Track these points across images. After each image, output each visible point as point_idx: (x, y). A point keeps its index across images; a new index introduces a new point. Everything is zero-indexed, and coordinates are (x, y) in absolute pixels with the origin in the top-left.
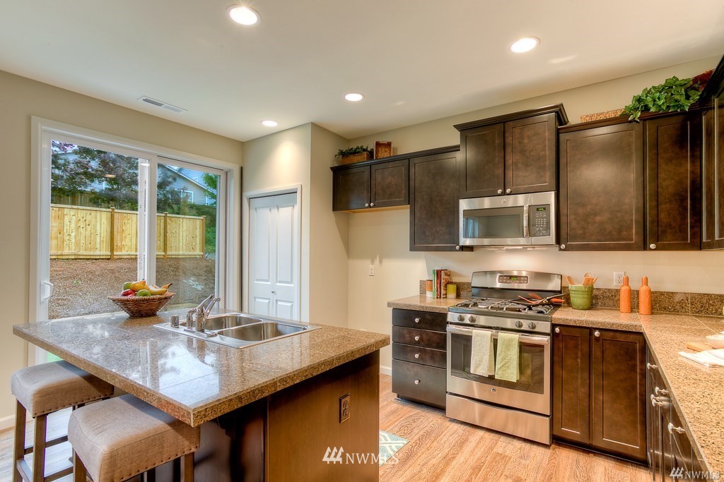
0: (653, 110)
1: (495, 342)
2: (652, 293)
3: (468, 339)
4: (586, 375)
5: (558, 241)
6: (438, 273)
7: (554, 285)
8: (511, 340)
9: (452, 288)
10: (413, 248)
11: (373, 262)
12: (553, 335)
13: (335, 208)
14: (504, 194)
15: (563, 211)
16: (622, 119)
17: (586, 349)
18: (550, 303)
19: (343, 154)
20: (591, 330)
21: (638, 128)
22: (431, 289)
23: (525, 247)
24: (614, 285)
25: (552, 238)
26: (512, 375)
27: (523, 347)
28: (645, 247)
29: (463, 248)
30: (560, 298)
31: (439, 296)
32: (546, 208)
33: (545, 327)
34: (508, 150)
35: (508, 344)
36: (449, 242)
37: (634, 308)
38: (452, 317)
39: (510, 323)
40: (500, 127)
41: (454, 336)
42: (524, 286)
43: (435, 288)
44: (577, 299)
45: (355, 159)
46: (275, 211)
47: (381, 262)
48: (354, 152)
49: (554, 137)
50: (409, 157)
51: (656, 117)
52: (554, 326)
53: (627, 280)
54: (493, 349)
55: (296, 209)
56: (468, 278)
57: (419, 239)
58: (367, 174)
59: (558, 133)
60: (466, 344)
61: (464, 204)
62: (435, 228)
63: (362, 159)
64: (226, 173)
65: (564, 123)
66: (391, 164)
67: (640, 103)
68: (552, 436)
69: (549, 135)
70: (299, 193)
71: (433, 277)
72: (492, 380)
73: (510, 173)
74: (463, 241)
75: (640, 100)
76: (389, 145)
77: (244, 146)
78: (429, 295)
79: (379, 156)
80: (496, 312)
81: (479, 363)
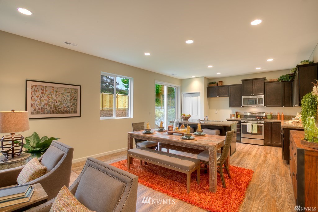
0: (283, 80)
1: (252, 126)
2: (284, 116)
3: (246, 126)
4: (271, 131)
5: (265, 105)
6: (236, 112)
7: (264, 115)
8: (256, 125)
9: (239, 116)
10: (230, 107)
11: (216, 110)
12: (264, 123)
13: (207, 97)
14: (253, 95)
15: (266, 99)
16: (278, 81)
17: (271, 126)
18: (263, 118)
19: (210, 83)
20: (272, 122)
21: (281, 83)
22: (234, 116)
23: (257, 106)
24: (277, 114)
25: (263, 105)
26: (256, 132)
27: (258, 126)
28: (282, 107)
29: (243, 107)
30: (266, 117)
31: (236, 118)
32: (262, 99)
33: (263, 122)
34: (254, 86)
35: (255, 126)
36: (240, 105)
37: (280, 119)
38: (242, 121)
39: (256, 122)
40: (252, 81)
41: (243, 125)
42: (256, 115)
44: (268, 117)
45: (214, 85)
47: (219, 110)
48: (213, 83)
49: (264, 84)
50: (229, 86)
52: (264, 122)
53: (279, 113)
54: (252, 127)
55: (199, 97)
56: (243, 114)
57: (232, 105)
58: (217, 89)
59: (265, 83)
60: (245, 127)
61: (243, 97)
62: (236, 102)
63: (215, 85)
64: (177, 87)
65: (266, 81)
66: (224, 87)
67: (281, 78)
68: (264, 144)
69: (263, 83)
70: (200, 94)
71: (235, 113)
72: (252, 133)
73: (254, 91)
74: (243, 105)
75: (281, 77)
76: (222, 81)
77: (182, 81)
78: (233, 118)
79: (220, 84)
80: (252, 120)
81: (249, 130)
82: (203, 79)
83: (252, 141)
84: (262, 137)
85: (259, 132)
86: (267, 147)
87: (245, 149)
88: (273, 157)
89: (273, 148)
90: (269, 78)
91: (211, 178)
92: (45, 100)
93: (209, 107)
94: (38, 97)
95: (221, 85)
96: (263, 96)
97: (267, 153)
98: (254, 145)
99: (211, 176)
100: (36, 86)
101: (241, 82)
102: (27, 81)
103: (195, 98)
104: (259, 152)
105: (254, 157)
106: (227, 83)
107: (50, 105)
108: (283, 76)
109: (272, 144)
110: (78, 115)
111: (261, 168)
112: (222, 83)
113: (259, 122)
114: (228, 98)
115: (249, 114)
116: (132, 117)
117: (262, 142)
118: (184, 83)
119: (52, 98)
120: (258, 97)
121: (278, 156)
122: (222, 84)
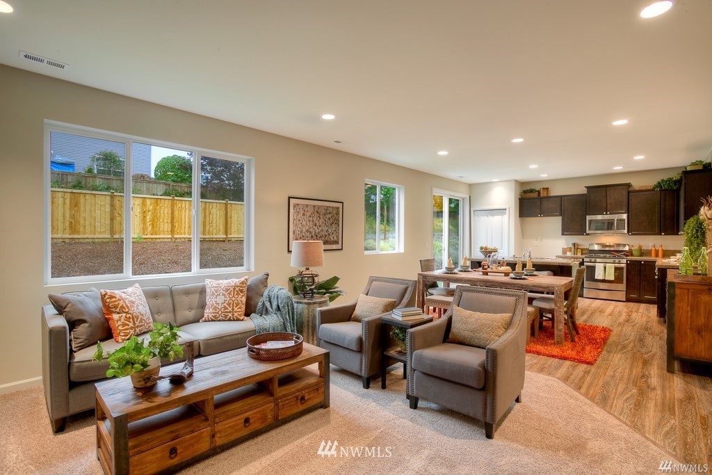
0: (663, 188)
1: (605, 268)
2: (663, 251)
3: (594, 267)
4: (639, 276)
5: (628, 232)
6: (574, 244)
7: (627, 248)
8: (611, 266)
9: (579, 250)
10: (563, 234)
11: (536, 240)
12: (627, 263)
13: (520, 217)
14: (606, 214)
15: (630, 221)
16: (653, 190)
17: (639, 268)
18: (624, 255)
19: (525, 192)
20: (641, 261)
21: (659, 193)
22: (570, 251)
23: (613, 233)
24: (650, 248)
25: (626, 231)
26: (612, 278)
27: (616, 269)
28: (661, 234)
29: (587, 234)
30: (630, 253)
31: (574, 254)
32: (623, 220)
33: (625, 261)
34: (608, 197)
35: (610, 268)
36: (581, 231)
37: (657, 255)
38: (586, 260)
39: (612, 260)
40: (604, 188)
41: (588, 267)
42: (612, 249)
43: (573, 250)
44: (634, 253)
45: (532, 195)
46: (490, 217)
47: (541, 240)
48: (532, 191)
49: (627, 194)
50: (561, 197)
51: (664, 190)
52: (627, 261)
53: (654, 246)
54: (604, 270)
55: (506, 217)
56: (587, 247)
57: (567, 230)
58: (539, 202)
59: (629, 192)
60: (592, 270)
61: (588, 218)
62: (574, 225)
63: (535, 195)
64: (463, 199)
65: (631, 189)
66: (552, 199)
67: (659, 185)
68: (627, 298)
69: (625, 193)
70: (507, 210)
71: (571, 246)
72: (604, 281)
73: (609, 207)
74: (588, 231)
75: (659, 183)
76: (548, 189)
77: (471, 186)
78: (569, 254)
79: (543, 194)
80: (605, 258)
81: (599, 275)
82: (513, 184)
83: (604, 295)
84: (623, 286)
85: (618, 280)
86: (631, 304)
87: (593, 305)
88: (642, 316)
89: (643, 306)
90: (637, 184)
91: (557, 327)
92: (307, 224)
93: (522, 233)
94: (299, 220)
95: (545, 195)
96: (625, 216)
97: (631, 311)
98: (608, 301)
99: (557, 324)
100: (298, 205)
101: (584, 191)
102: (289, 198)
103: (497, 219)
104: (618, 309)
105: (611, 315)
106: (557, 191)
107: (311, 233)
108: (663, 181)
109: (641, 298)
110: (339, 246)
111: (622, 327)
112: (548, 191)
113: (617, 261)
114: (561, 217)
115: (596, 248)
116: (402, 250)
117: (622, 296)
118: (475, 190)
119: (313, 221)
120: (616, 217)
121: (650, 315)
122: (547, 194)
